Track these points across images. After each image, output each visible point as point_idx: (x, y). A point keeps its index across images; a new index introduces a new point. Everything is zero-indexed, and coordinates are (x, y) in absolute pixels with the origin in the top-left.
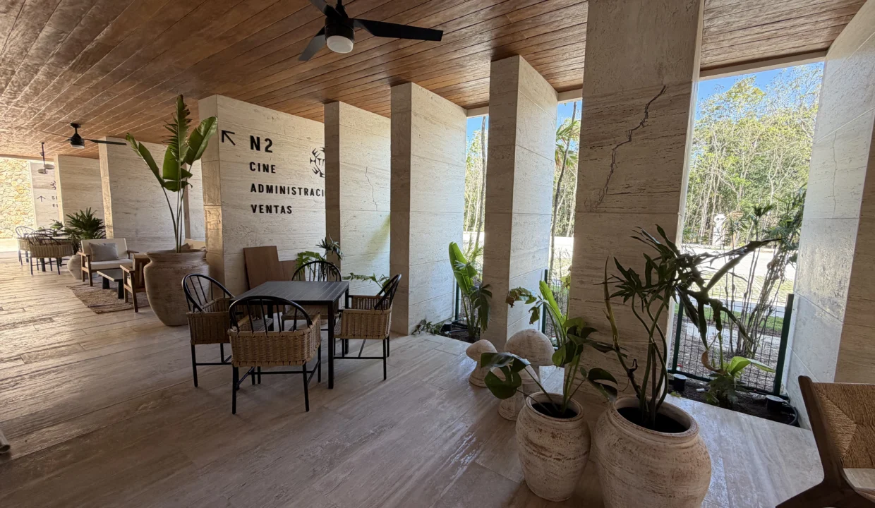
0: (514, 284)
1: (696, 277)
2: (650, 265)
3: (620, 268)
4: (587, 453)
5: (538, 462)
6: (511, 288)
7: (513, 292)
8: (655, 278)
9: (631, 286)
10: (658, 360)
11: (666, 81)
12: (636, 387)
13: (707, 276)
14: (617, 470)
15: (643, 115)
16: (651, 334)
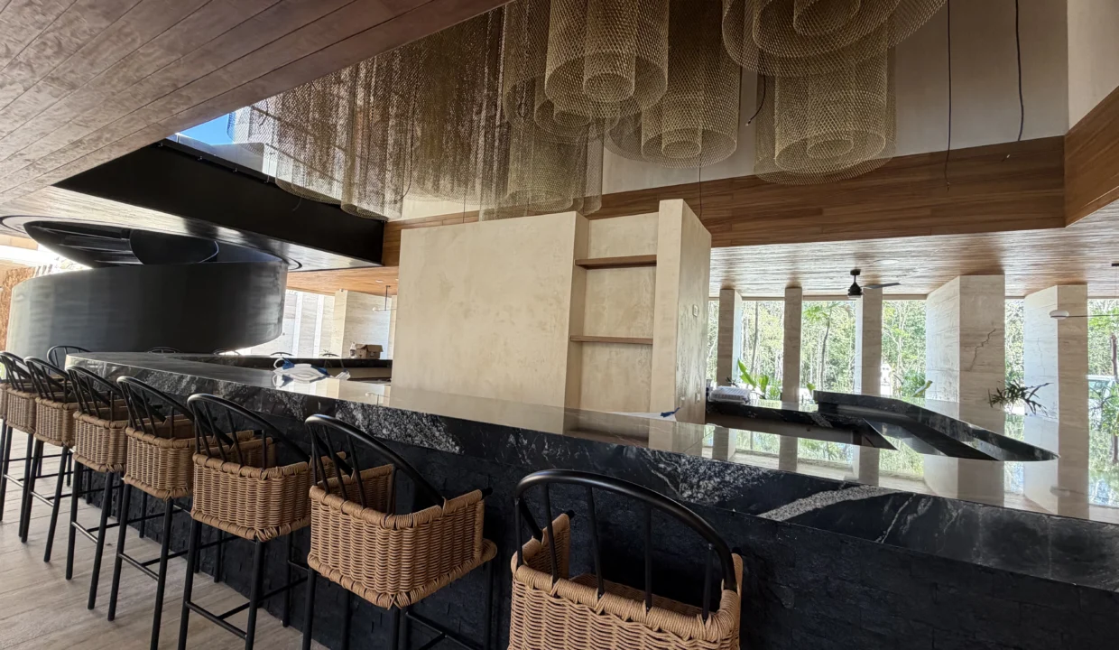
11: (996, 327)
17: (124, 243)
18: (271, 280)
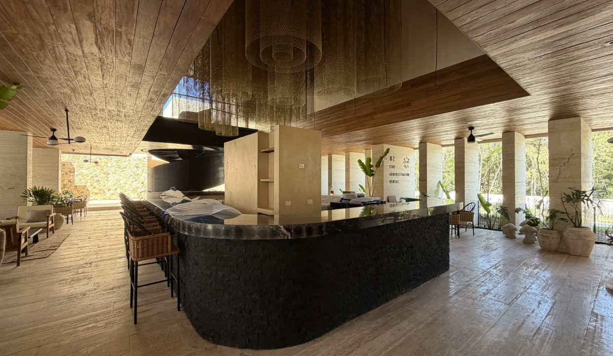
0: (517, 206)
1: (586, 196)
2: (573, 194)
3: (565, 194)
4: (561, 238)
5: (547, 240)
6: (516, 208)
7: (517, 209)
8: (575, 197)
9: (569, 199)
10: (579, 216)
11: (574, 152)
12: (573, 223)
13: (588, 195)
14: (570, 237)
15: (568, 160)
16: (576, 209)
17: (176, 153)
18: (219, 161)
